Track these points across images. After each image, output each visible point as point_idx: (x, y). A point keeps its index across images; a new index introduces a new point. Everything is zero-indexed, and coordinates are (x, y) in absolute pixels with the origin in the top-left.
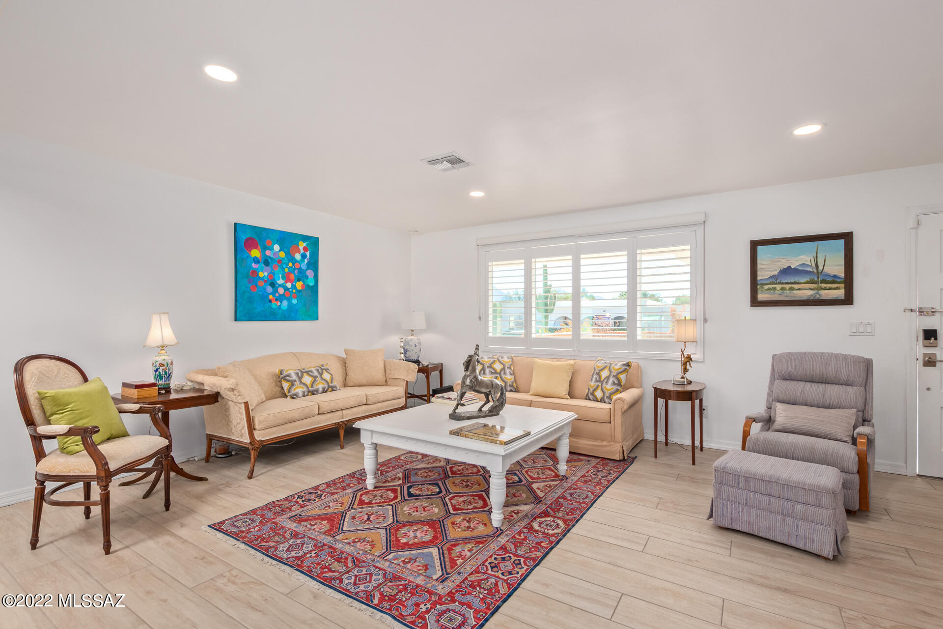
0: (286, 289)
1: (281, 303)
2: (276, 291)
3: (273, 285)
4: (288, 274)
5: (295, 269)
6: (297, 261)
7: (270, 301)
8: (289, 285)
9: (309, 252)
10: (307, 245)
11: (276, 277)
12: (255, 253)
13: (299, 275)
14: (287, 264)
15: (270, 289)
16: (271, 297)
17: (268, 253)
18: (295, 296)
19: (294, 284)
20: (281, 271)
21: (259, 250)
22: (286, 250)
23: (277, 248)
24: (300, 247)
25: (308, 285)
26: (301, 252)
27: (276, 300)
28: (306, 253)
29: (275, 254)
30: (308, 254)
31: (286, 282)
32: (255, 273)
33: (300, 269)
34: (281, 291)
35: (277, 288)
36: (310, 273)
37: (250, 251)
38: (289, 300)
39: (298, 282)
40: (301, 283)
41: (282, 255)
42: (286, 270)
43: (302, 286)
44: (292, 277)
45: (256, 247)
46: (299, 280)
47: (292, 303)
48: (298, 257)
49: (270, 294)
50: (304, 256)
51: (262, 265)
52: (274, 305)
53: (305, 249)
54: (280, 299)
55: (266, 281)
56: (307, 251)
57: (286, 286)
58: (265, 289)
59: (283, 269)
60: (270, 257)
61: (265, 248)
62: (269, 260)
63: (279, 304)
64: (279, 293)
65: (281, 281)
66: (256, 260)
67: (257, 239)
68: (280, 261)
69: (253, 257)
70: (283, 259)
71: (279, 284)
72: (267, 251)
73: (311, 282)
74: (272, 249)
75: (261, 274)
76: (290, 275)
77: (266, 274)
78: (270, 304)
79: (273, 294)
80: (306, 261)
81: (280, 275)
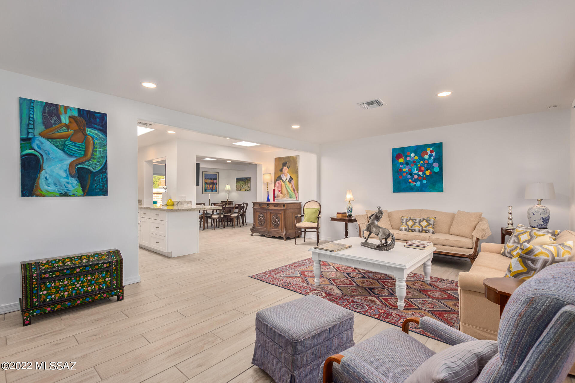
0: (419, 176)
1: (416, 183)
2: (413, 177)
3: (411, 174)
4: (420, 168)
5: (425, 164)
6: (425, 160)
7: (410, 183)
8: (421, 173)
9: (434, 152)
10: (433, 149)
11: (413, 170)
12: (401, 160)
13: (428, 167)
14: (419, 162)
15: (409, 177)
16: (410, 180)
17: (408, 159)
18: (424, 179)
19: (424, 172)
20: (416, 166)
21: (403, 159)
22: (418, 155)
23: (413, 155)
24: (427, 151)
25: (434, 172)
26: (429, 154)
27: (413, 182)
28: (432, 154)
29: (412, 158)
30: (434, 154)
31: (419, 172)
32: (401, 170)
33: (428, 163)
34: (416, 177)
35: (414, 175)
36: (436, 165)
37: (399, 160)
38: (421, 181)
39: (427, 171)
40: (429, 171)
41: (416, 158)
42: (419, 165)
43: (430, 173)
44: (423, 168)
45: (401, 157)
46: (427, 170)
47: (423, 183)
48: (426, 157)
49: (410, 179)
50: (430, 156)
51: (405, 165)
52: (412, 184)
53: (432, 152)
54: (415, 181)
55: (407, 173)
56: (433, 152)
57: (419, 174)
58: (406, 177)
59: (417, 165)
60: (409, 161)
61: (407, 156)
62: (409, 162)
63: (415, 183)
64: (414, 178)
65: (416, 172)
66: (401, 164)
67: (402, 154)
68: (414, 162)
69: (400, 162)
70: (417, 160)
71: (414, 174)
72: (407, 158)
73: (437, 169)
74: (410, 156)
75: (404, 170)
76: (422, 168)
77: (407, 169)
78: (409, 184)
79: (411, 179)
80: (432, 158)
81: (415, 169)
